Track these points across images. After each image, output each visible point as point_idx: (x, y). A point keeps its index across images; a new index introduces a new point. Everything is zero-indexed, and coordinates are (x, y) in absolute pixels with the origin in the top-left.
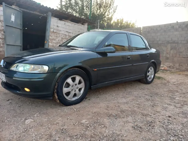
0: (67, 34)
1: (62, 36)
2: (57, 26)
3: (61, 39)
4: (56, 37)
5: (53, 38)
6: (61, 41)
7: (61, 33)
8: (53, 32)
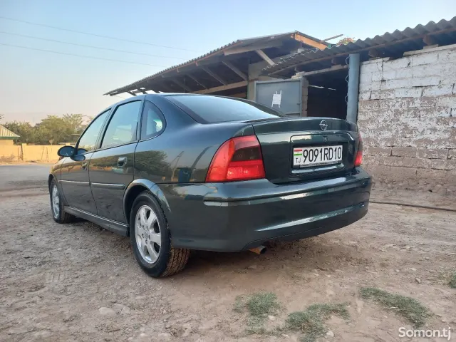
0: (416, 94)
1: (397, 105)
2: (383, 81)
3: (392, 117)
4: (375, 114)
5: (367, 118)
6: (393, 120)
7: (392, 96)
8: (370, 100)
